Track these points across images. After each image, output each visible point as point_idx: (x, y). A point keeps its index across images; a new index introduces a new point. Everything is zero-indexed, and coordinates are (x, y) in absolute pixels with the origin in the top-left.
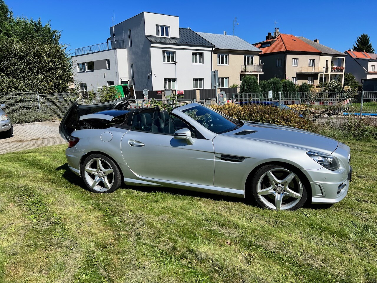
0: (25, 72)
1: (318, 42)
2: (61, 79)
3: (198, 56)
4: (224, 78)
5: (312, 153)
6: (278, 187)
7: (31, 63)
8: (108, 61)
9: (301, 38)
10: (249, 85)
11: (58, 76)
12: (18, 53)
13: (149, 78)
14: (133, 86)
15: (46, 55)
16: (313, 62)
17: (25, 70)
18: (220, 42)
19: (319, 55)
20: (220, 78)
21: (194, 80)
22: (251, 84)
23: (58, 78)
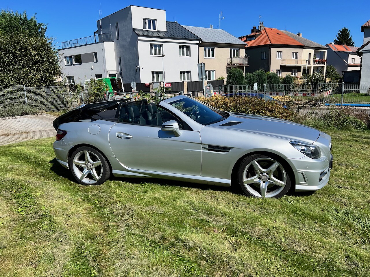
0: (11, 65)
1: (301, 35)
2: (48, 72)
3: (185, 49)
4: (211, 70)
5: (295, 143)
6: (263, 176)
7: (17, 57)
8: (96, 54)
9: (284, 31)
10: (235, 78)
11: (45, 70)
12: (3, 46)
13: (137, 71)
14: (121, 79)
15: (32, 48)
16: (296, 55)
17: (10, 63)
18: (207, 35)
19: (302, 48)
20: (207, 71)
21: (181, 72)
22: (236, 77)
23: (45, 72)
